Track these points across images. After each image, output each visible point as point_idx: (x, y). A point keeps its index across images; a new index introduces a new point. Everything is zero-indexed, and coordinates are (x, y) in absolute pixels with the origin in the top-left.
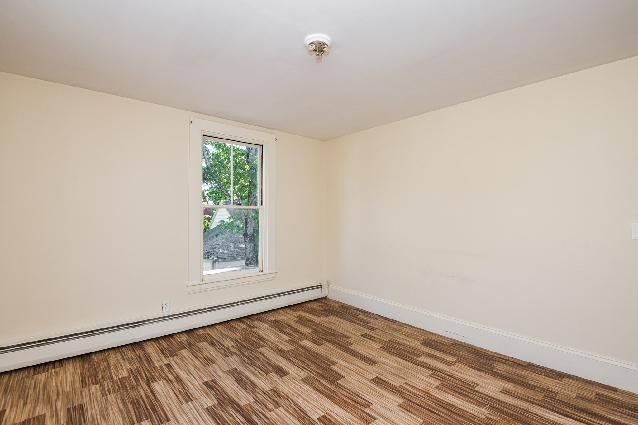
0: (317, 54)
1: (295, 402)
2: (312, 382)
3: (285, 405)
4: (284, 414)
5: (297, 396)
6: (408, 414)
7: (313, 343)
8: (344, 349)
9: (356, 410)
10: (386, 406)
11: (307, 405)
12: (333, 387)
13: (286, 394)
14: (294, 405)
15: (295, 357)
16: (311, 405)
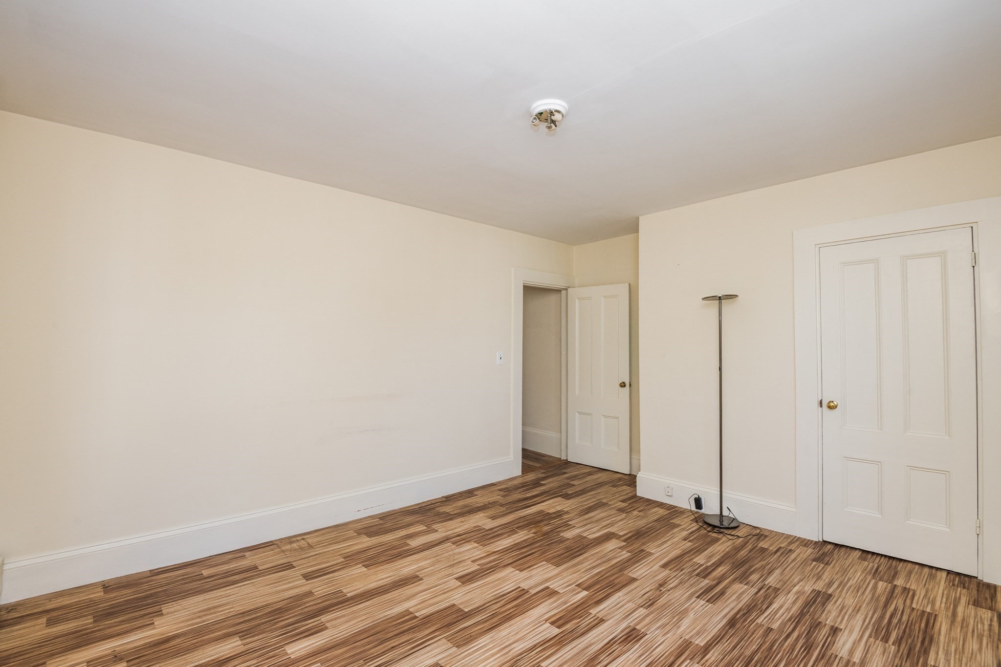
0: (548, 127)
1: (526, 650)
2: (469, 636)
3: (535, 660)
4: (557, 659)
5: (509, 649)
6: (537, 568)
7: (307, 639)
8: (357, 600)
9: (533, 599)
10: (522, 579)
11: (530, 639)
12: (481, 615)
13: (503, 662)
14: (532, 651)
15: (364, 661)
16: (528, 635)
